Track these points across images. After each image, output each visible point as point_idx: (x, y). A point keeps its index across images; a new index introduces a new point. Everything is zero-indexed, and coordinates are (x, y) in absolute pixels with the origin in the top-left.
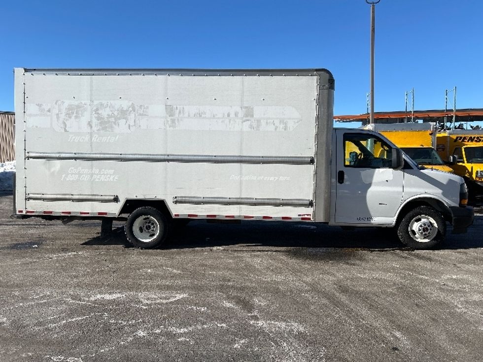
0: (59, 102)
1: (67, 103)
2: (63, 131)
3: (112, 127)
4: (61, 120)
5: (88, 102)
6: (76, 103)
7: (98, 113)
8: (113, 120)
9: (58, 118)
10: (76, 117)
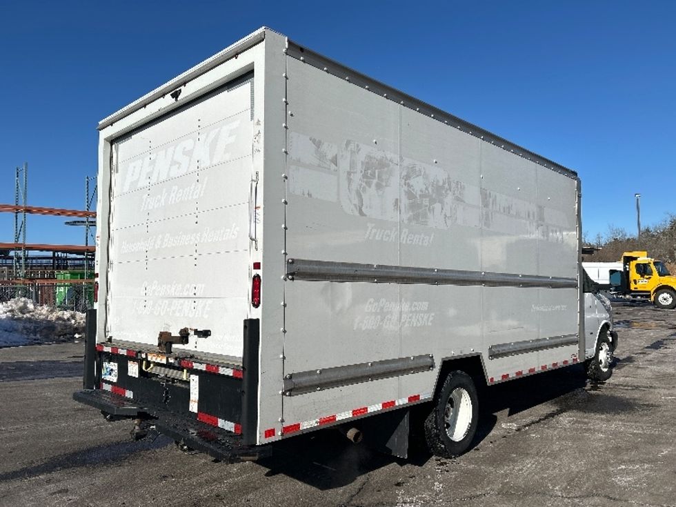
0: (352, 146)
1: (365, 150)
2: (357, 213)
3: (425, 216)
4: (354, 186)
5: (397, 159)
6: (378, 155)
7: (409, 185)
8: (426, 202)
9: (350, 180)
10: (379, 186)
